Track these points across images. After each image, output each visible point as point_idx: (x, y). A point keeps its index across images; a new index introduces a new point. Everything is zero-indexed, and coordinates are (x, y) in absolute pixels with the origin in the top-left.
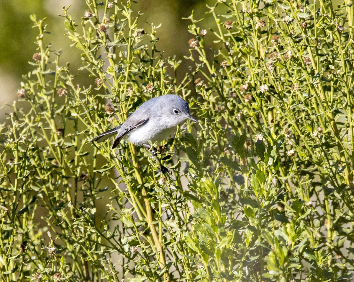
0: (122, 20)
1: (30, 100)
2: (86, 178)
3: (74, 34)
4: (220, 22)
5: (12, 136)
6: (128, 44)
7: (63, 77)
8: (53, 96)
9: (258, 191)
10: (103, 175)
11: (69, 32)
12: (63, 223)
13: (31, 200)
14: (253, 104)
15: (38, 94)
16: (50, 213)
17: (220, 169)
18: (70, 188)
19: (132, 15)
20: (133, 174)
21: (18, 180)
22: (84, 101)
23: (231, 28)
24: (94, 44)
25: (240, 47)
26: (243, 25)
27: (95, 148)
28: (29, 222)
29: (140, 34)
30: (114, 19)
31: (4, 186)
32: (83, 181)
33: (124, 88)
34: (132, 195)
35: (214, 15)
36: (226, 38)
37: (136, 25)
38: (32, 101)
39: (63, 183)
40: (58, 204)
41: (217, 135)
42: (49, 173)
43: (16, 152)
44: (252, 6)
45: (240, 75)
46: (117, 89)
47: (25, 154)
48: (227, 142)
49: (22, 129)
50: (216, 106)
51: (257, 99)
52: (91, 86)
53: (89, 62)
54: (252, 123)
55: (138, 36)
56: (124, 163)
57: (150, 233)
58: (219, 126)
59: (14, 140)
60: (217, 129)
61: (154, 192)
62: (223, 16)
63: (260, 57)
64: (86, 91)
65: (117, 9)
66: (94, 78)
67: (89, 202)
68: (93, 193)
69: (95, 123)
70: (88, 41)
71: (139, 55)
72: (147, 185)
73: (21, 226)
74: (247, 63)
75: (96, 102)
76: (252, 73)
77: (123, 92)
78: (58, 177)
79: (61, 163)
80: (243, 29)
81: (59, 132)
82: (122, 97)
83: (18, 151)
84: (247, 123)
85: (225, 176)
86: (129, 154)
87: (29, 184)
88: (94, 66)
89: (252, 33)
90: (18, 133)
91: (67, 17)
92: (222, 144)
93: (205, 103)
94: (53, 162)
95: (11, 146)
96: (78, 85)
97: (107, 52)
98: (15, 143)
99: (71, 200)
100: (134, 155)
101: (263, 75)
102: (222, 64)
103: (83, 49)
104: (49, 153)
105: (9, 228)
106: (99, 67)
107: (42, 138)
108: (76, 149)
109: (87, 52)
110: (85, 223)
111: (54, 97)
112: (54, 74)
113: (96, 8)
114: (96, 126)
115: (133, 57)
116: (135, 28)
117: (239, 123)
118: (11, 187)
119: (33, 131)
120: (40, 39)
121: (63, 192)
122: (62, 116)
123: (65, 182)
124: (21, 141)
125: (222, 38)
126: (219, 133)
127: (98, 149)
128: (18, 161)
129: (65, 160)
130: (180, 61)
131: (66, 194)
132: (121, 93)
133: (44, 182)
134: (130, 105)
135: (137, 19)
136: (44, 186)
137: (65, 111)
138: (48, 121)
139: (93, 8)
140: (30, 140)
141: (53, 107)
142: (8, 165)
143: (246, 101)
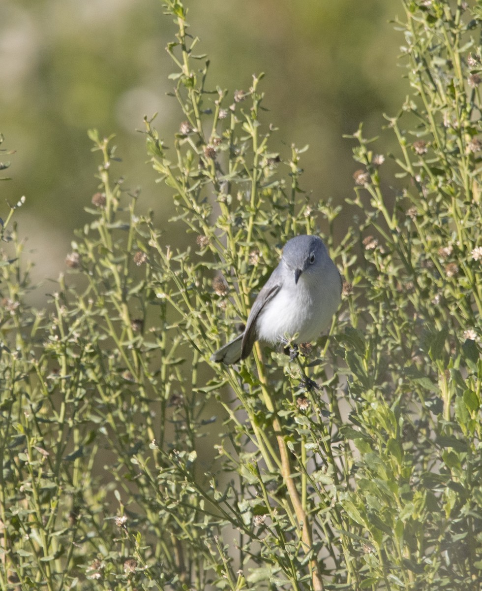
0: (243, 139)
1: (87, 271)
2: (179, 402)
3: (161, 162)
4: (406, 143)
5: (57, 332)
6: (253, 179)
7: (142, 234)
8: (126, 264)
9: (466, 425)
10: (208, 397)
11: (153, 159)
12: (140, 477)
13: (87, 438)
14: (460, 279)
15: (102, 261)
16: (120, 460)
17: (405, 387)
18: (153, 419)
19: (259, 130)
20: (260, 395)
21: (66, 405)
22: (177, 273)
23: (424, 153)
24: (195, 178)
25: (440, 185)
26: (445, 147)
27: (196, 352)
28: (83, 475)
29: (272, 163)
30: (229, 137)
31: (42, 414)
32: (175, 407)
33: (244, 252)
34: (256, 429)
35: (396, 131)
36: (416, 170)
37: (265, 147)
38: (91, 273)
39: (142, 410)
40: (132, 445)
41: (400, 331)
42: (118, 393)
43: (63, 358)
44: (460, 117)
45: (438, 231)
46: (233, 253)
47: (78, 361)
48: (418, 343)
49: (73, 319)
50: (400, 283)
51: (468, 271)
52: (189, 249)
53: (187, 208)
54: (458, 311)
55: (268, 165)
56: (244, 376)
57: (287, 493)
58: (403, 315)
59: (60, 338)
60: (401, 321)
61: (293, 425)
62: (411, 132)
63: (473, 202)
64: (181, 257)
65: (234, 120)
66: (194, 235)
67: (184, 442)
68: (191, 426)
69: (196, 310)
70: (186, 174)
71: (270, 198)
72: (282, 413)
73: (70, 482)
74: (451, 211)
75: (197, 274)
76: (459, 228)
77: (243, 258)
78: (133, 400)
79: (139, 377)
80: (445, 154)
81: (135, 326)
82: (241, 266)
83: (67, 356)
84: (449, 310)
85: (413, 400)
86: (253, 362)
87: (85, 411)
88: (195, 215)
89: (459, 162)
90: (66, 326)
91: (150, 134)
92: (409, 345)
93: (380, 278)
94: (125, 375)
95: (55, 348)
96: (168, 248)
97: (216, 192)
98: (61, 343)
99: (155, 438)
100: (260, 363)
101: (478, 231)
102: (410, 212)
103: (177, 186)
104: (119, 359)
105: (50, 485)
106: (203, 217)
107: (107, 334)
108: (164, 353)
109: (184, 191)
110: (178, 477)
111: (128, 267)
112: (127, 228)
113: (200, 119)
114: (197, 314)
115: (261, 201)
116: (263, 152)
117: (436, 310)
118: (53, 415)
119: (92, 323)
120: (104, 170)
121: (142, 425)
122: (140, 298)
123: (145, 408)
124: (72, 340)
125: (409, 169)
126: (403, 328)
127: (201, 353)
128: (67, 373)
129: (146, 371)
130: (339, 208)
131: (146, 429)
132: (239, 260)
133: (109, 408)
134: (254, 280)
135: (268, 138)
136: (109, 416)
137: (146, 290)
138: (118, 307)
139: (194, 119)
140: (87, 338)
141: (126, 283)
142: (50, 379)
143: (449, 273)
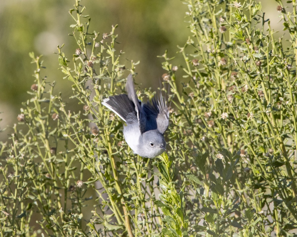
0: (107, 57)
1: (28, 123)
2: (74, 189)
3: (66, 69)
4: (188, 60)
5: (13, 153)
6: (111, 78)
7: (56, 104)
8: (48, 120)
9: (216, 201)
10: (88, 186)
11: (62, 67)
12: (54, 226)
13: (28, 207)
14: (215, 128)
15: (35, 118)
16: (44, 218)
17: (187, 183)
18: (60, 197)
19: (115, 53)
20: (114, 186)
21: (18, 190)
22: (74, 124)
23: (197, 65)
24: (83, 77)
25: (205, 81)
26: (208, 63)
27: (82, 164)
28: (26, 226)
29: (121, 70)
30: (100, 57)
31: (5, 195)
32: (72, 192)
33: (107, 114)
34: (113, 203)
35: (184, 54)
36: (193, 74)
37: (118, 62)
38: (30, 124)
39: (55, 193)
40: (50, 211)
41: (185, 154)
42: (43, 184)
43: (16, 166)
44: (216, 47)
45: (204, 104)
46: (101, 115)
47: (24, 168)
48: (193, 160)
49: (21, 147)
50: (185, 130)
51: (219, 124)
52: (80, 112)
53: (79, 92)
54: (214, 144)
55: (119, 71)
56: (106, 176)
57: (128, 235)
58: (186, 146)
59: (15, 156)
60: (185, 149)
61: (131, 201)
62: (191, 55)
63: (222, 90)
64: (76, 116)
65: (103, 48)
66: (82, 106)
67: (76, 209)
68: (80, 201)
69: (83, 143)
70: (78, 75)
71: (120, 87)
72: (125, 195)
73: (19, 229)
74: (211, 94)
75: (83, 125)
76: (215, 103)
77: (106, 117)
78: (50, 188)
79: (54, 176)
80: (208, 66)
81: (52, 151)
82: (106, 121)
83: (18, 166)
84: (210, 144)
85: (191, 189)
86: (111, 169)
87: (27, 193)
88: (83, 95)
89: (215, 70)
90: (18, 150)
91: (61, 55)
92: (189, 161)
93: (175, 128)
94: (47, 176)
95: (12, 161)
96: (69, 111)
97: (93, 84)
98: (15, 159)
99: (62, 206)
100: (115, 170)
101: (224, 105)
102: (190, 95)
103: (73, 81)
104: (44, 167)
105: (9, 230)
106: (87, 96)
107: (38, 155)
108: (66, 164)
109: (77, 83)
110: (72, 226)
112: (48, 102)
113: (85, 47)
114: (83, 145)
115: (116, 89)
116: (117, 64)
117: (203, 144)
118: (11, 195)
119: (30, 149)
120: (37, 73)
121: (55, 200)
122: (54, 137)
123: (57, 192)
124: (20, 158)
125: (190, 73)
126: (186, 153)
127: (85, 164)
128: (18, 174)
129: (57, 174)
130: (155, 92)
131: (57, 203)
132: (105, 118)
133: (39, 192)
134: (112, 128)
135: (119, 57)
136: (39, 196)
137: (58, 133)
138: (43, 141)
139: (83, 47)
140: (28, 157)
141: (47, 129)
142: (9, 177)
143: (210, 126)
